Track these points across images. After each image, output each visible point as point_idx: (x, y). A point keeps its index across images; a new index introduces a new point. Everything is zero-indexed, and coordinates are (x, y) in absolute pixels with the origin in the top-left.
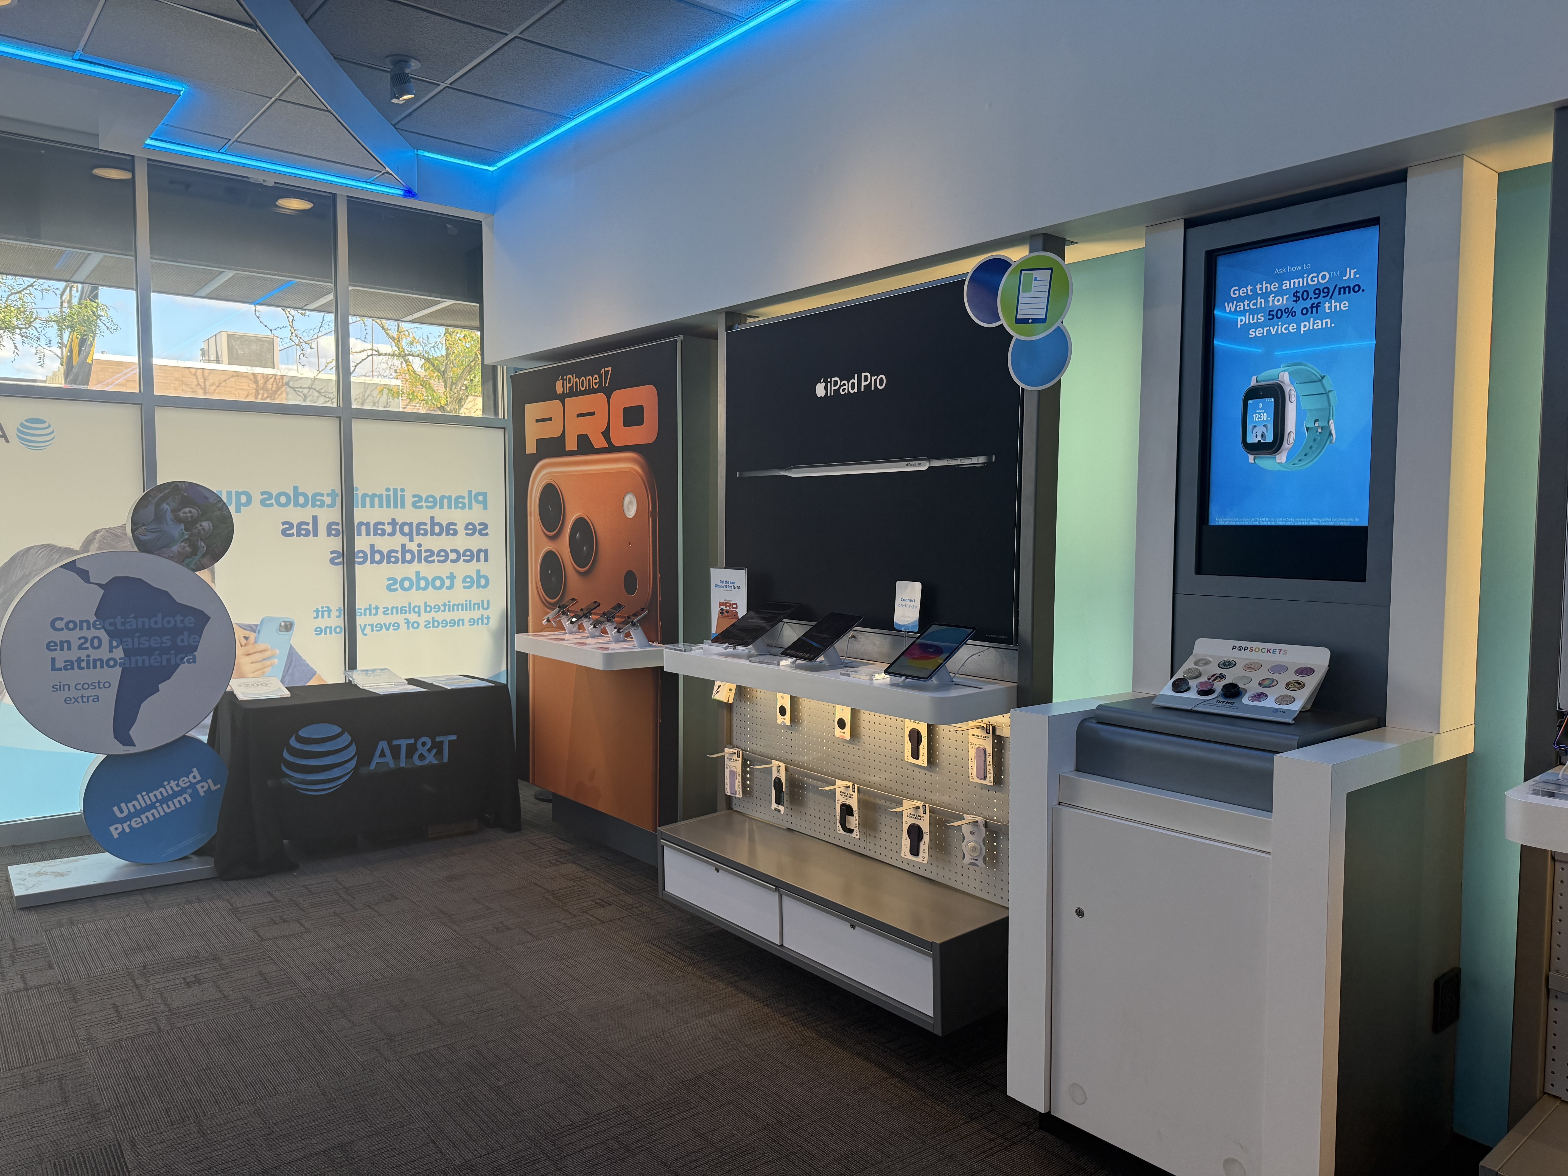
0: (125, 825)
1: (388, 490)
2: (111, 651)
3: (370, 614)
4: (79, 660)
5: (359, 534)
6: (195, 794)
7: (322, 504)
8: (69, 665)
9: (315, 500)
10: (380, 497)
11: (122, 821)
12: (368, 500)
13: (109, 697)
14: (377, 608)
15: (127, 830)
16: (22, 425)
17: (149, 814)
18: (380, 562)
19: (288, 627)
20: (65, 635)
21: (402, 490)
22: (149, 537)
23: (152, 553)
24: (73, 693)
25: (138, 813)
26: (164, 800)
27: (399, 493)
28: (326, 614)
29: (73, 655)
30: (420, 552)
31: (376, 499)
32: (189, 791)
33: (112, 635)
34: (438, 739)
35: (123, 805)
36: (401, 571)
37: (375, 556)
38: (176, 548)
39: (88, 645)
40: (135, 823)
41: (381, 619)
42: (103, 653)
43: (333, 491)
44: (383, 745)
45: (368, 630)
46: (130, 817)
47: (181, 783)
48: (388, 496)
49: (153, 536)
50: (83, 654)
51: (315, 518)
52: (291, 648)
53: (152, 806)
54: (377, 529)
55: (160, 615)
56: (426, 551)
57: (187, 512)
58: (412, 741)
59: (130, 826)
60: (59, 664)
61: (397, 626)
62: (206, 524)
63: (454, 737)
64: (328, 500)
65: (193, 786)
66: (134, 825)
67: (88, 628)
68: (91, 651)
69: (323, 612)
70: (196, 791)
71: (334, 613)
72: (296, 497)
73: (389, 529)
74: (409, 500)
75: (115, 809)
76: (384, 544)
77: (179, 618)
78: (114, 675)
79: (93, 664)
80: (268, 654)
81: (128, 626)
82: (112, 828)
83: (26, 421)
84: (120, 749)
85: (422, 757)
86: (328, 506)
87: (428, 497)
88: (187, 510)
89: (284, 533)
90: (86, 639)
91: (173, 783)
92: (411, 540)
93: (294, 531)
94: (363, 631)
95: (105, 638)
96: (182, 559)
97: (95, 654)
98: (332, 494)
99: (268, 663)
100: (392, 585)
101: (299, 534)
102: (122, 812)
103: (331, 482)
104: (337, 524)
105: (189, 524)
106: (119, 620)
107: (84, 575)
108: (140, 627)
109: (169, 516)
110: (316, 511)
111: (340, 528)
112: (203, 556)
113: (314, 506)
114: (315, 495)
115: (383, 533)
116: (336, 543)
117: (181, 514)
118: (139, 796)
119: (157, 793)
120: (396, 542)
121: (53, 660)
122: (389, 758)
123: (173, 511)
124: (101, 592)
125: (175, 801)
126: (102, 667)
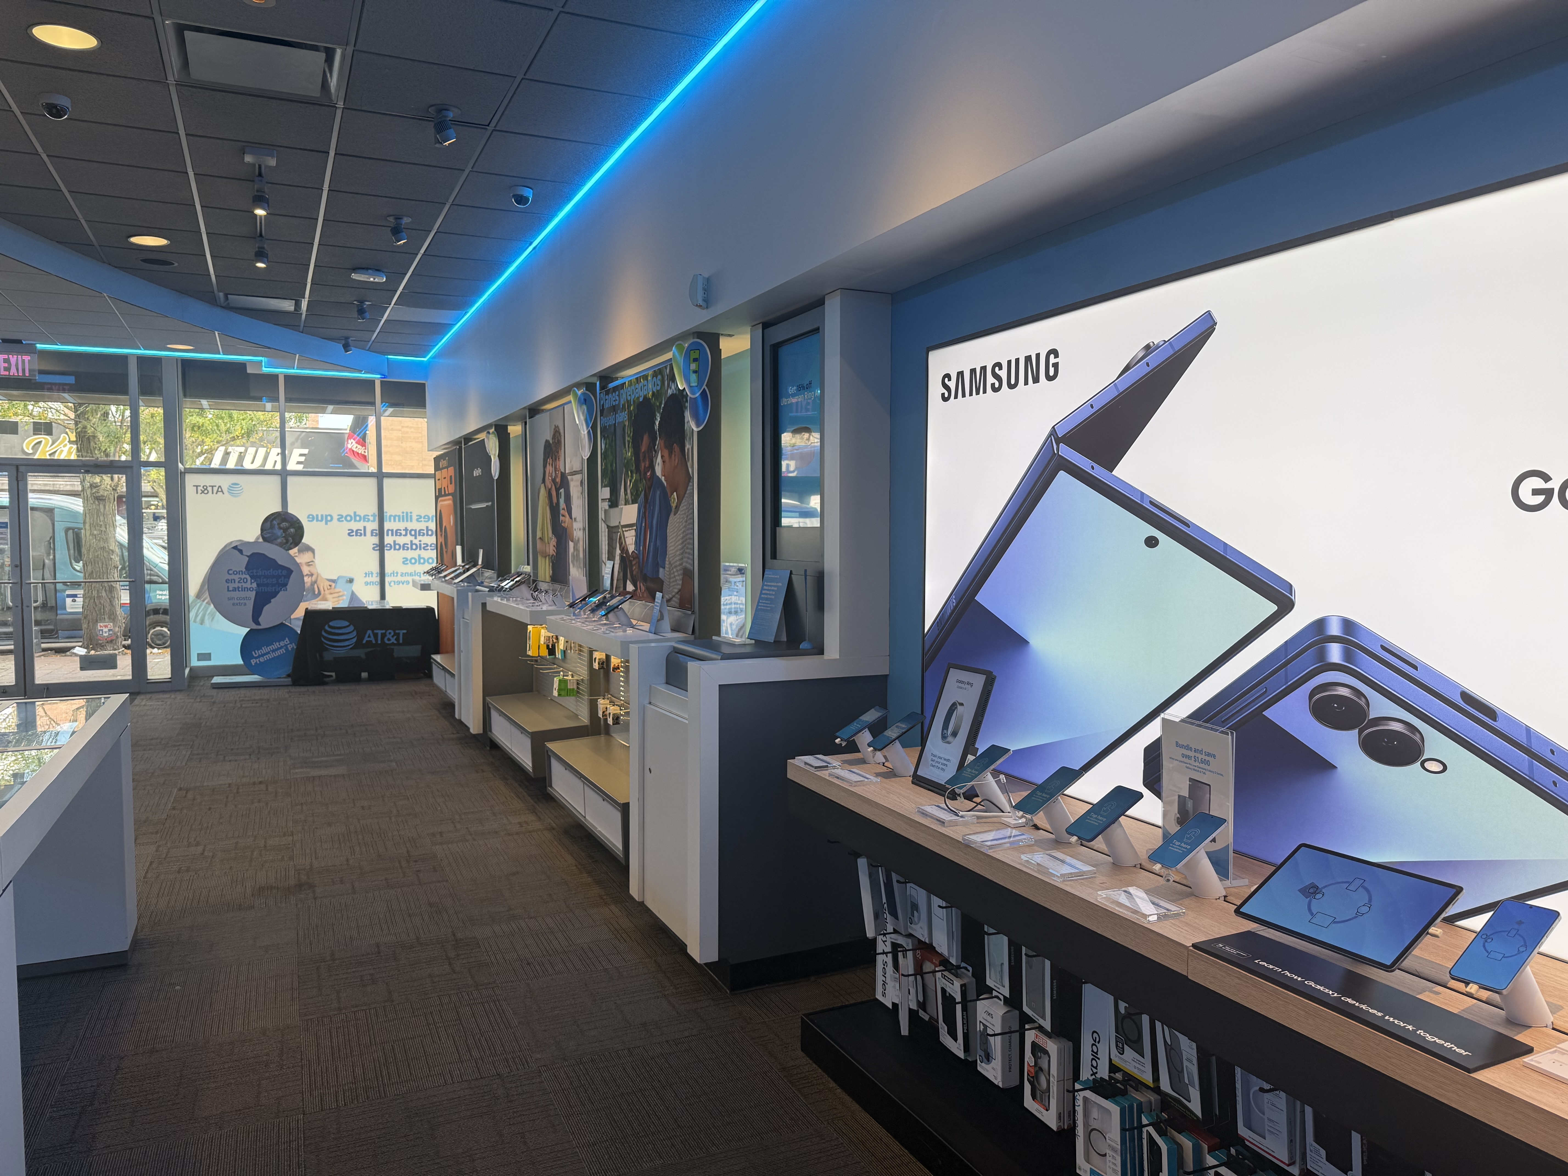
0: (257, 660)
1: (403, 513)
2: (251, 584)
3: (394, 576)
4: (238, 588)
5: (388, 535)
6: (287, 649)
7: (369, 520)
8: (234, 590)
9: (365, 518)
10: (399, 516)
11: (256, 658)
12: (392, 518)
13: (250, 604)
14: (397, 573)
15: (258, 662)
16: (230, 486)
17: (267, 656)
18: (399, 549)
19: (351, 581)
20: (233, 577)
21: (411, 513)
22: (268, 535)
23: (269, 542)
24: (236, 601)
25: (263, 655)
26: (273, 651)
27: (409, 514)
28: (370, 575)
29: (236, 585)
30: (420, 544)
31: (397, 518)
32: (285, 648)
33: (252, 577)
34: (397, 631)
35: (256, 651)
36: (410, 554)
37: (395, 546)
38: (279, 540)
39: (242, 581)
40: (262, 660)
41: (399, 578)
42: (248, 585)
43: (374, 514)
44: (369, 632)
45: (392, 584)
46: (259, 657)
47: (281, 644)
48: (403, 516)
49: (270, 535)
50: (240, 585)
51: (365, 528)
52: (353, 592)
53: (268, 653)
54: (397, 533)
55: (272, 570)
56: (424, 544)
57: (284, 525)
58: (384, 631)
59: (259, 661)
60: (231, 589)
61: (408, 583)
62: (292, 530)
63: (405, 631)
64: (371, 518)
65: (286, 645)
66: (261, 660)
67: (242, 574)
68: (243, 584)
69: (369, 574)
70: (287, 648)
71: (375, 575)
72: (355, 517)
73: (403, 533)
74: (414, 518)
75: (253, 653)
76: (401, 540)
77: (280, 571)
78: (253, 594)
79: (243, 589)
80: (340, 594)
81: (258, 574)
82: (252, 661)
83: (232, 484)
84: (255, 627)
85: (389, 640)
86: (372, 521)
87: (425, 516)
88: (284, 524)
89: (349, 534)
90: (241, 578)
91: (277, 644)
92: (416, 538)
93: (354, 534)
94: (390, 584)
95: (249, 579)
96: (281, 545)
97: (245, 585)
98: (374, 515)
99: (341, 598)
100: (405, 561)
101: (356, 535)
102: (256, 654)
103: (374, 509)
104: (376, 530)
105: (285, 530)
106: (255, 571)
107: (241, 551)
108: (263, 574)
109: (276, 526)
110: (365, 524)
111: (378, 532)
112: (291, 544)
113: (364, 521)
114: (365, 516)
115: (401, 535)
116: (376, 540)
117: (282, 526)
118: (263, 648)
119: (271, 647)
120: (407, 540)
121: (228, 587)
122: (372, 639)
123: (278, 524)
124: (248, 559)
125: (279, 651)
126: (247, 591)
